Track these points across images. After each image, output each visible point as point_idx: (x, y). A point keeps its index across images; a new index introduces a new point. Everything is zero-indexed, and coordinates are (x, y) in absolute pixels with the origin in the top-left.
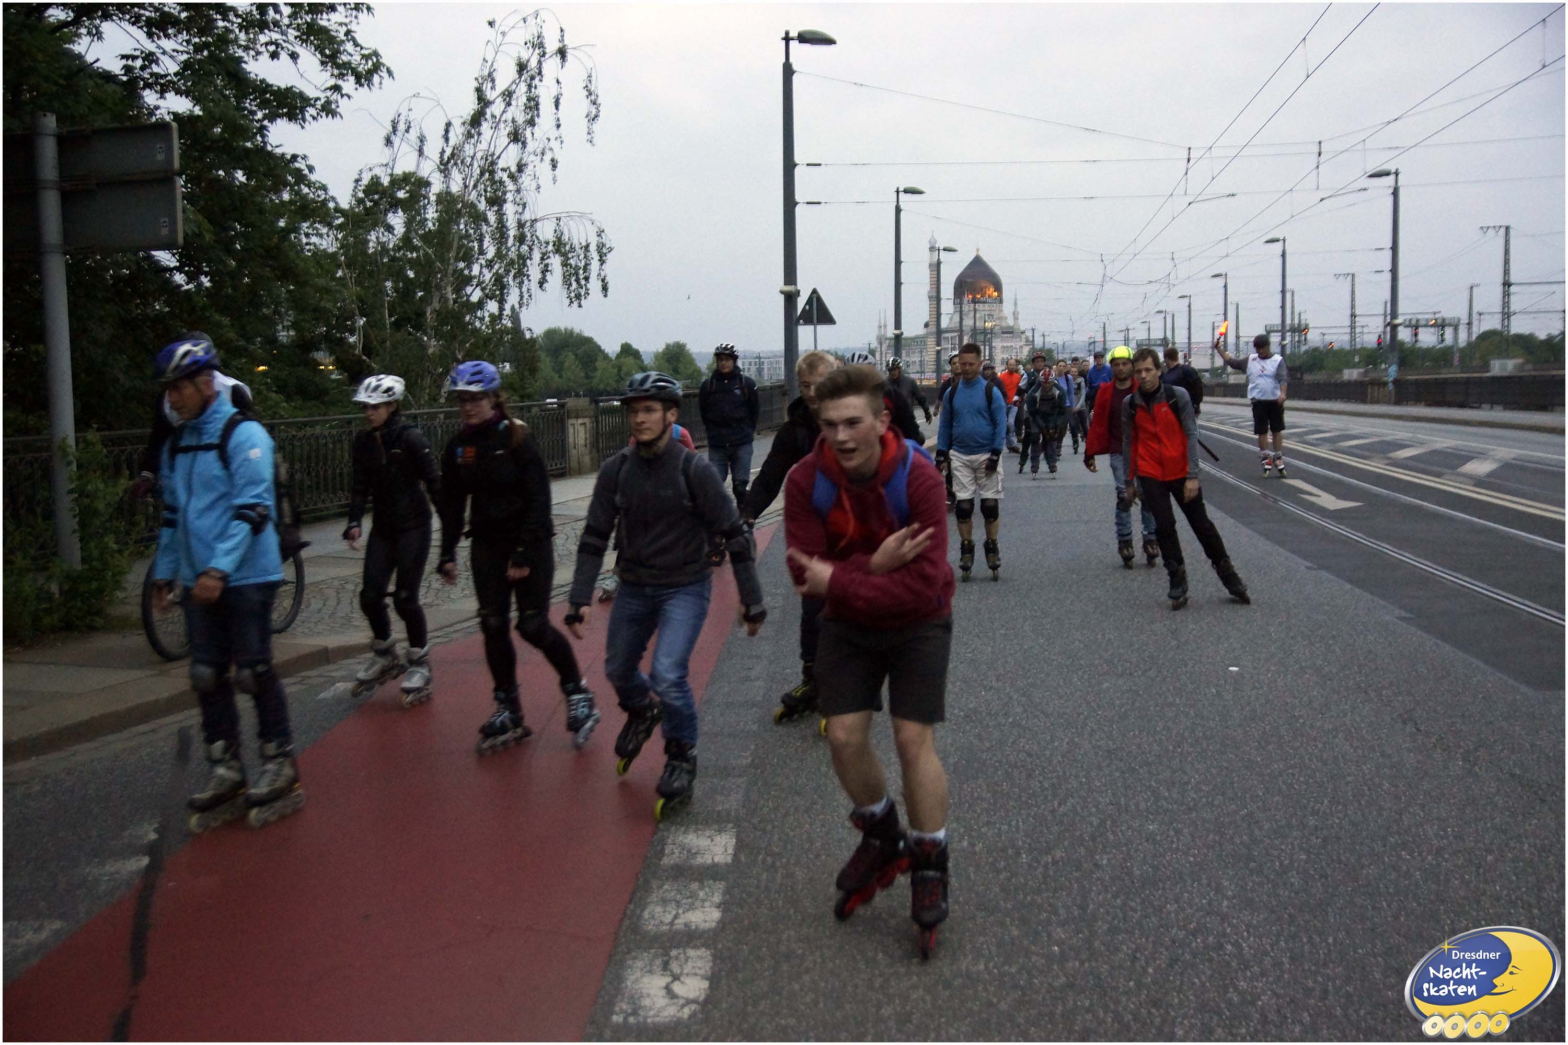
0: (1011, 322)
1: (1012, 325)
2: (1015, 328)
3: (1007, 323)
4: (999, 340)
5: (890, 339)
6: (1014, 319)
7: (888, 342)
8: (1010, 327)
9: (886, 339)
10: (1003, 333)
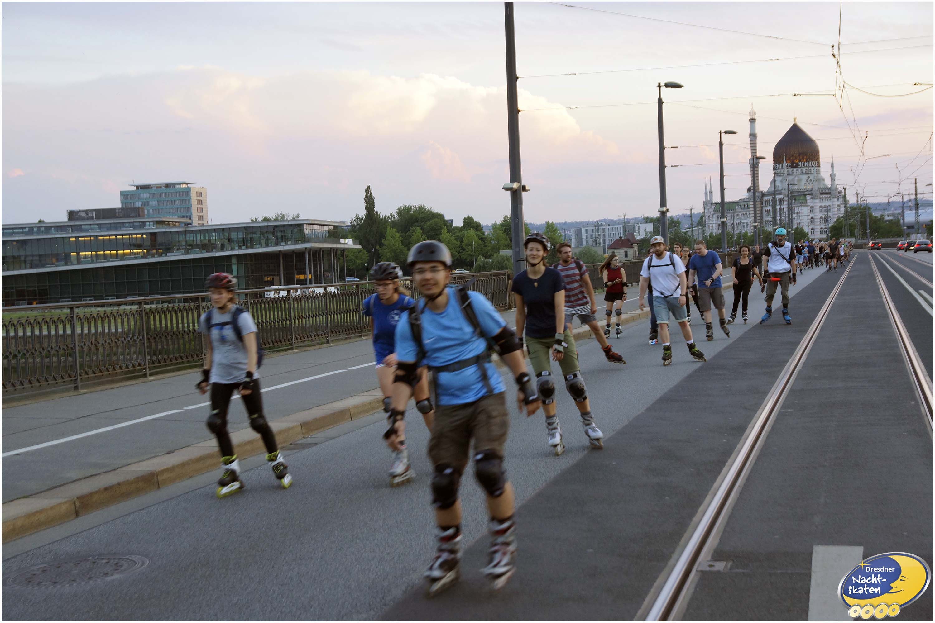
0: (828, 183)
1: (830, 186)
2: (832, 189)
3: (824, 185)
4: (817, 201)
5: (716, 204)
6: (832, 180)
7: (713, 207)
8: (827, 188)
9: (712, 204)
10: (821, 194)
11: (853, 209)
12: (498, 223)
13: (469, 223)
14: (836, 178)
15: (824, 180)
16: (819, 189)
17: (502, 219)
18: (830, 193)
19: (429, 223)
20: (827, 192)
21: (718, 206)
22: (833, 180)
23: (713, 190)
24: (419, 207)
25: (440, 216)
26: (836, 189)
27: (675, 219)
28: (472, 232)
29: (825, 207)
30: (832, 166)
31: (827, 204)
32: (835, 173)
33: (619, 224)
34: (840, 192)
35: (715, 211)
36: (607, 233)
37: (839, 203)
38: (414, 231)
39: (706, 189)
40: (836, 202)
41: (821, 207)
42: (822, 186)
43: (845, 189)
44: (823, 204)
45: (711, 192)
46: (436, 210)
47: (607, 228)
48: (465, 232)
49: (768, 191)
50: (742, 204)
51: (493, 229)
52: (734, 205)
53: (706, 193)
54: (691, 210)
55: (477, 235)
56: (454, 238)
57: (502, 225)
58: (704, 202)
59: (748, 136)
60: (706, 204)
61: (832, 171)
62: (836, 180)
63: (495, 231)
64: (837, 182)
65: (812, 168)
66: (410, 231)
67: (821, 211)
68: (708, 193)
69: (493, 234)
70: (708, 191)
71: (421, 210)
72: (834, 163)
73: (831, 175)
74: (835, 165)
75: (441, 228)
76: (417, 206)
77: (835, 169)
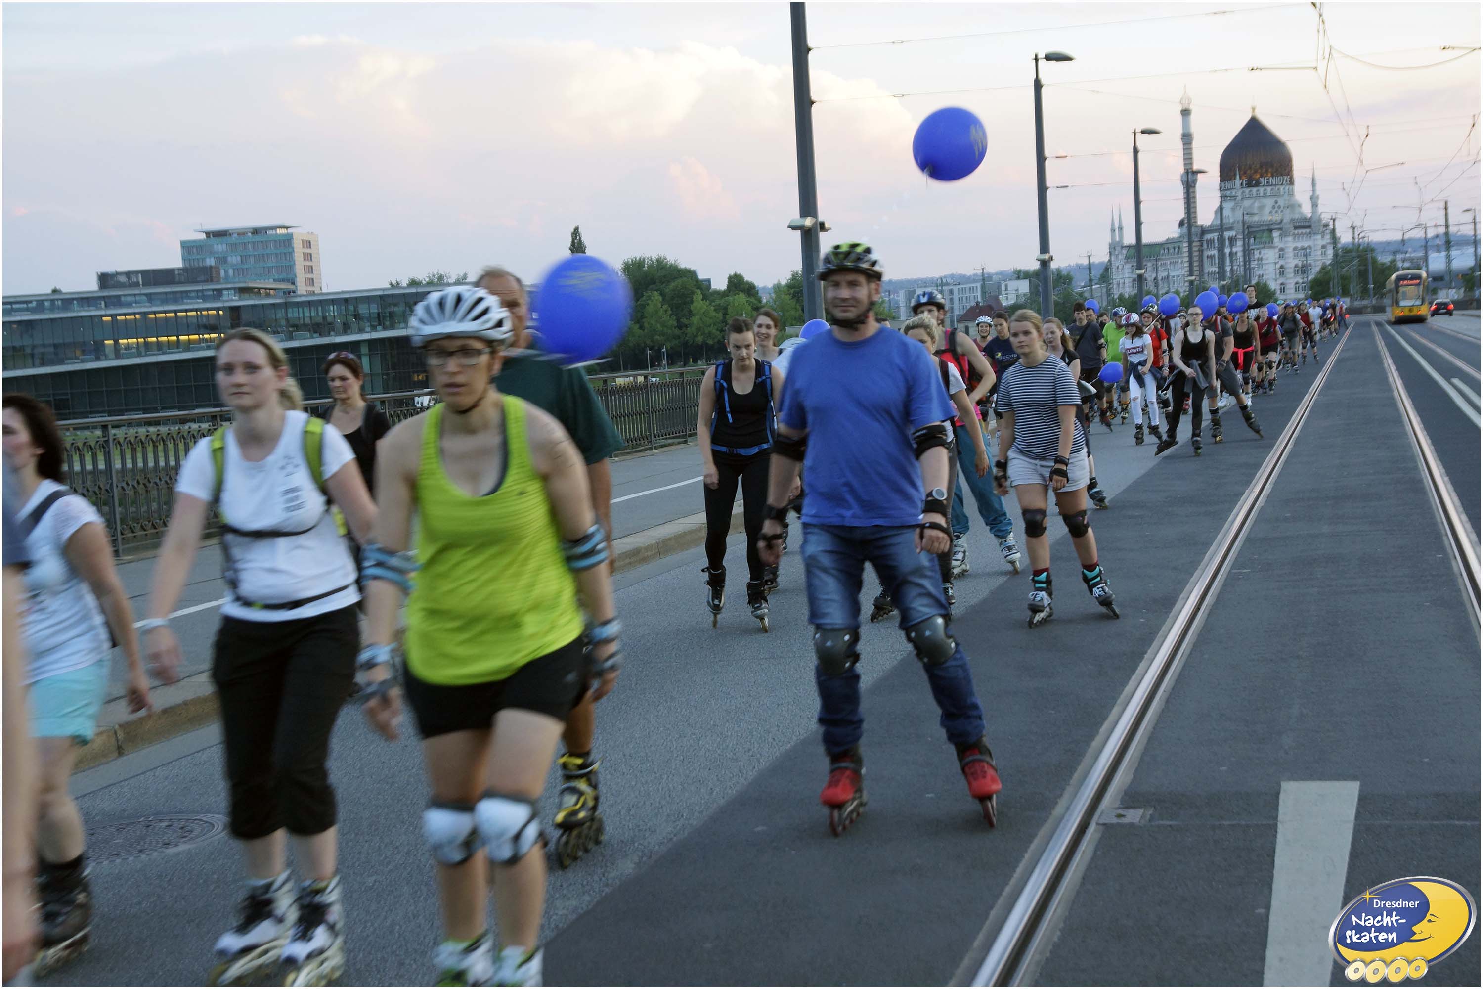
0: (1307, 210)
1: (1309, 215)
2: (1314, 219)
3: (1300, 213)
4: (1290, 239)
5: (1129, 247)
6: (1313, 206)
7: (1125, 252)
8: (1305, 219)
9: (1122, 247)
10: (1296, 228)
11: (1347, 251)
12: (784, 282)
13: (737, 283)
14: (1320, 202)
15: (1300, 206)
16: (1292, 220)
17: (789, 276)
18: (1309, 227)
19: (672, 285)
20: (1306, 226)
21: (1132, 251)
22: (1315, 205)
23: (1124, 225)
24: (659, 261)
25: (690, 274)
26: (1320, 220)
27: (1064, 273)
28: (742, 298)
29: (1303, 249)
30: (1314, 184)
31: (1306, 244)
32: (1318, 193)
33: (975, 281)
34: (1326, 226)
35: (1127, 258)
36: (956, 297)
37: (1324, 242)
38: (649, 298)
39: (1113, 223)
40: (1319, 241)
41: (1295, 249)
42: (1297, 216)
43: (1334, 220)
44: (1299, 245)
45: (1121, 229)
46: (683, 264)
47: (955, 289)
48: (730, 298)
49: (1211, 226)
50: (1170, 246)
51: (775, 292)
52: (1157, 249)
53: (1113, 231)
54: (1089, 257)
55: (749, 303)
56: (713, 308)
57: (789, 286)
58: (1110, 245)
59: (1179, 137)
60: (1113, 248)
61: (1314, 191)
62: (1319, 205)
63: (778, 297)
64: (1320, 209)
65: (1282, 188)
66: (644, 298)
67: (1296, 256)
68: (1117, 229)
69: (775, 301)
70: (1117, 226)
71: (661, 264)
72: (1317, 178)
73: (1311, 198)
74: (1318, 182)
75: (693, 293)
76: (654, 259)
77: (1318, 187)
